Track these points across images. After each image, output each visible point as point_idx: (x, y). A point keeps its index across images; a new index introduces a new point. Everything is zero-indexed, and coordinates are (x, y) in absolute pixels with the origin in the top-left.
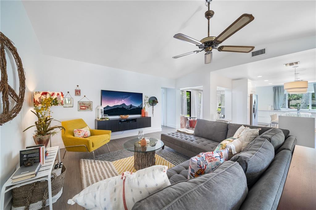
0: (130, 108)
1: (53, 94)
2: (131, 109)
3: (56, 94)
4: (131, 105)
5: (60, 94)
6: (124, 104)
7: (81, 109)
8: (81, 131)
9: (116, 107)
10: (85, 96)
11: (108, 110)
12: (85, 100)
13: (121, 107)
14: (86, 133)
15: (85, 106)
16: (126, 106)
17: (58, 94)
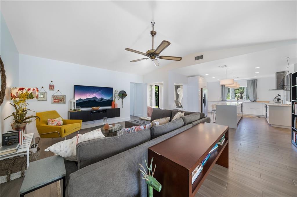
0: (100, 101)
1: (29, 89)
2: (102, 101)
3: (32, 89)
4: (102, 98)
5: (36, 89)
6: (95, 97)
7: (55, 102)
8: (54, 120)
9: (88, 100)
10: (58, 91)
11: (81, 102)
12: (58, 94)
13: (93, 100)
14: (59, 122)
15: (59, 100)
16: (97, 99)
17: (34, 90)
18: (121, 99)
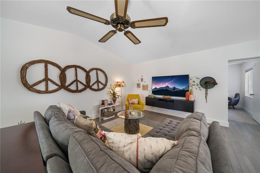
0: (173, 90)
2: (175, 91)
3: (120, 82)
4: (175, 87)
5: (122, 82)
6: (167, 86)
7: (143, 89)
8: (131, 100)
9: (161, 89)
10: (145, 82)
11: (156, 90)
12: (145, 84)
13: (165, 89)
14: (134, 102)
15: (145, 88)
16: (170, 88)
18: (203, 90)
